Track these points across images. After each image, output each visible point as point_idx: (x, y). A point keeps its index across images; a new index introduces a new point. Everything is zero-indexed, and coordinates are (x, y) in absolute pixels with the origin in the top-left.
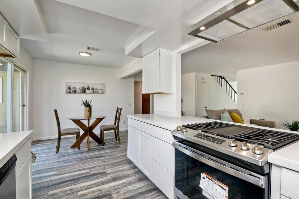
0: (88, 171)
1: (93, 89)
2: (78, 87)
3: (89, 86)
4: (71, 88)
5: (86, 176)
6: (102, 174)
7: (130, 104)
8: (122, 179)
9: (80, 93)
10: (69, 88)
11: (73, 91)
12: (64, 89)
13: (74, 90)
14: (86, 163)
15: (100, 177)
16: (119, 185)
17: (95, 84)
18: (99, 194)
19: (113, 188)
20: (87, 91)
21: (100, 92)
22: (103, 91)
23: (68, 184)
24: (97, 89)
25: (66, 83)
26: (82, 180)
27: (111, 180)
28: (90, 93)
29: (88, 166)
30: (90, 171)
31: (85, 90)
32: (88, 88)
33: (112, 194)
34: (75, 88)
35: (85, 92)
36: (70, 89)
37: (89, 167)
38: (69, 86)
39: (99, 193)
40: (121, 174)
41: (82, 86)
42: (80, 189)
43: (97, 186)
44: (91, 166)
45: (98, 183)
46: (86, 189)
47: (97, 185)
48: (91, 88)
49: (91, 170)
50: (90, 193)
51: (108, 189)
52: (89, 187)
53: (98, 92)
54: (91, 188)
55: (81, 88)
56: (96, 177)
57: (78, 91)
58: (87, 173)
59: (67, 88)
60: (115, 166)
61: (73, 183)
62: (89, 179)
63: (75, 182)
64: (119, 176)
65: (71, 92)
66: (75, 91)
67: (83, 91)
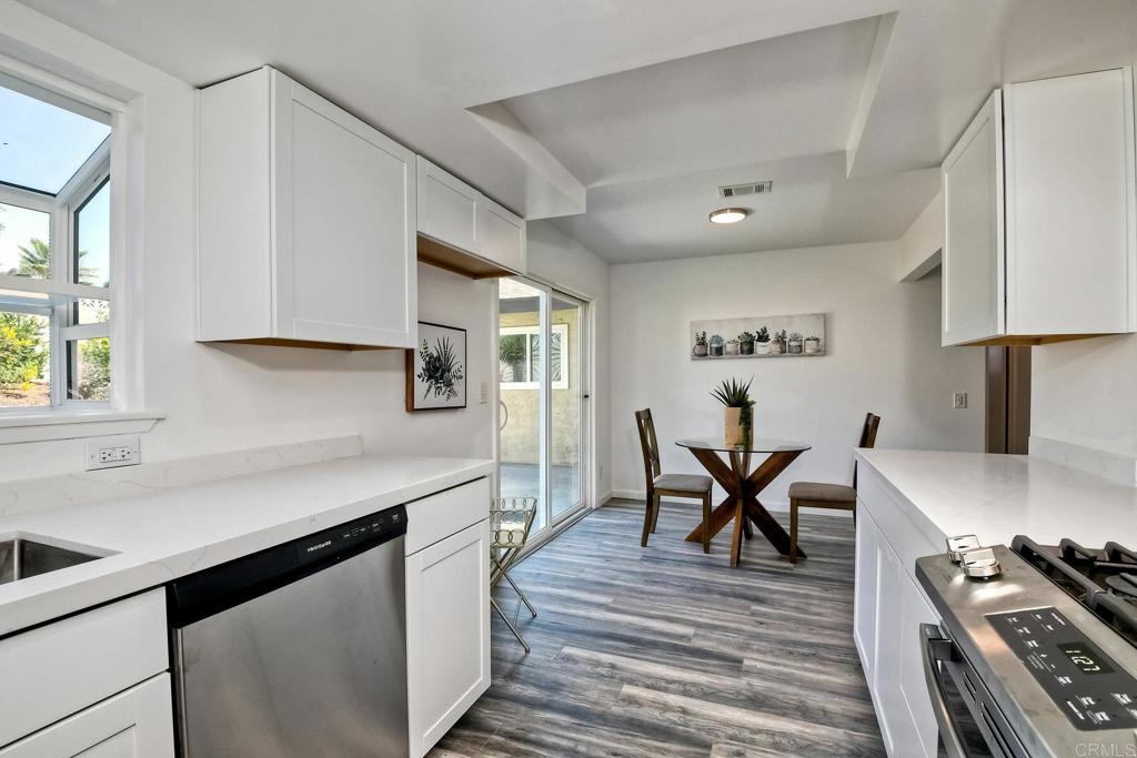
0: (689, 631)
1: (781, 340)
2: (730, 335)
3: (764, 330)
4: (708, 339)
5: (676, 648)
6: (721, 663)
7: (963, 401)
8: (784, 715)
9: (734, 355)
10: (702, 342)
11: (714, 350)
12: (688, 345)
13: (714, 345)
14: (698, 603)
15: (712, 669)
16: (759, 731)
17: (790, 317)
18: (675, 723)
19: (730, 732)
20: (760, 347)
21: (808, 351)
22: (821, 342)
23: (617, 648)
24: (796, 338)
25: (692, 324)
26: (658, 652)
27: (742, 697)
28: (770, 356)
29: (701, 617)
30: (696, 635)
31: (751, 344)
32: (763, 337)
33: (714, 747)
34: (718, 339)
35: (751, 351)
36: (703, 344)
37: (701, 620)
38: (701, 336)
39: (676, 719)
40: (795, 695)
41: (741, 332)
42: (634, 676)
43: (686, 693)
44: (710, 622)
45: (694, 684)
46: (648, 687)
47: (686, 690)
48: (772, 337)
49: (701, 632)
50: (655, 704)
51: (712, 724)
52: (663, 684)
53: (800, 351)
54: (666, 690)
55: (737, 339)
56: (700, 663)
57: (729, 348)
58: (682, 637)
59: (695, 343)
60: (791, 653)
61: (628, 650)
62: (676, 659)
63: (635, 650)
64: (780, 697)
65: (706, 355)
66: (719, 351)
67: (745, 348)
